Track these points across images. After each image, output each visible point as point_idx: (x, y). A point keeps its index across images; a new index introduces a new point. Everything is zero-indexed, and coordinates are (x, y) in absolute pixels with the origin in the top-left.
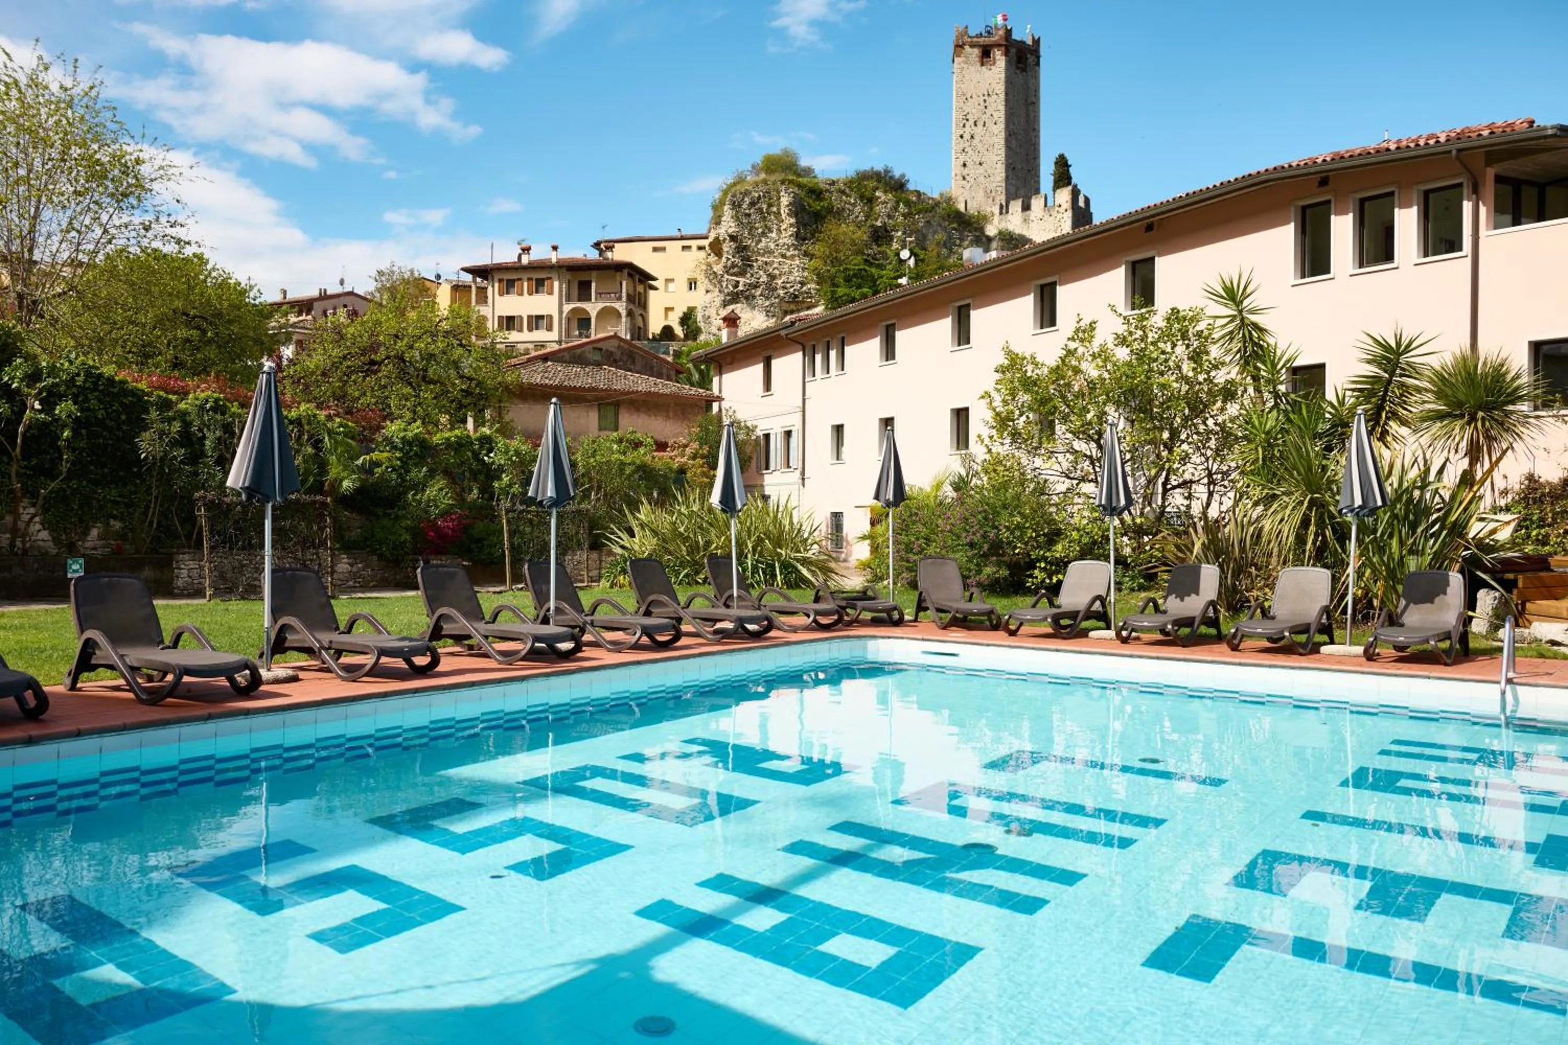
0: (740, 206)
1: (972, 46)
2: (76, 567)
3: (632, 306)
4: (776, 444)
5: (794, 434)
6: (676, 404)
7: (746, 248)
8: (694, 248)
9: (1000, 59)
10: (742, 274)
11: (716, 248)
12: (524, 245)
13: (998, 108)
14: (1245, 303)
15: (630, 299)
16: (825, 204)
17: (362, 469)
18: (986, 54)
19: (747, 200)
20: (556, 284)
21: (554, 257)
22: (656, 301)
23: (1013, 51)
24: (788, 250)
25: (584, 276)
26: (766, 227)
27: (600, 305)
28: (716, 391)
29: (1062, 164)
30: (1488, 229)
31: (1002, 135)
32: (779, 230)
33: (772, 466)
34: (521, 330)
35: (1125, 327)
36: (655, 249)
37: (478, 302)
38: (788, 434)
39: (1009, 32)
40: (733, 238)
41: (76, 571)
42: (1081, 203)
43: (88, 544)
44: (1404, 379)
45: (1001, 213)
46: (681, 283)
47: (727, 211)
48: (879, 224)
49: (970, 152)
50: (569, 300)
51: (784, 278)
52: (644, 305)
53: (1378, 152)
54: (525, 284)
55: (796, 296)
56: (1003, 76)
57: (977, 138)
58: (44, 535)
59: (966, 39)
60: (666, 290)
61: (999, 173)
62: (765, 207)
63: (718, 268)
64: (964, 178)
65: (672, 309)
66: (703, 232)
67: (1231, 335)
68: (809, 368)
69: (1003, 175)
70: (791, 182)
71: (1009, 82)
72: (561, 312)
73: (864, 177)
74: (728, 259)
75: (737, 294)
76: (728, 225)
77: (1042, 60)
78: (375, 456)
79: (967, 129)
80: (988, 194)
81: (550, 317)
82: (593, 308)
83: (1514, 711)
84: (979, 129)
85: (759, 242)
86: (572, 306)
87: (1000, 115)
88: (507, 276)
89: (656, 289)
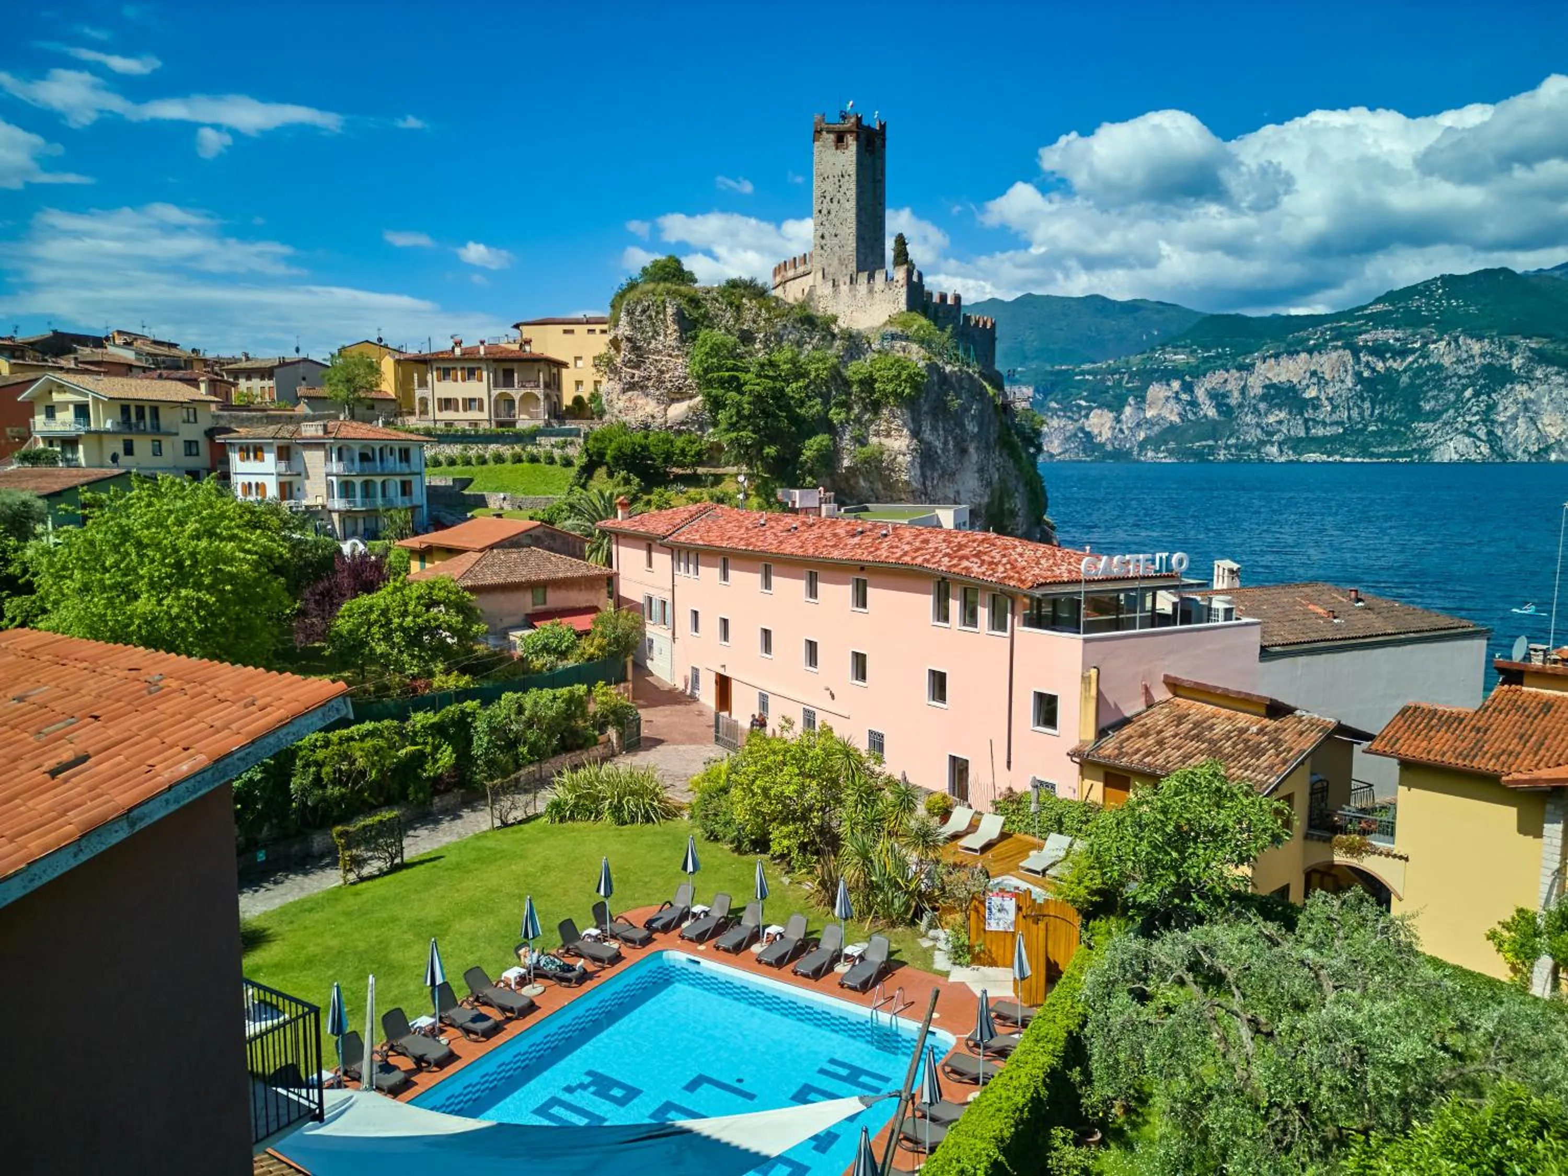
0: (633, 313)
1: (828, 132)
3: (548, 391)
4: (656, 607)
5: (668, 606)
7: (639, 348)
8: (598, 332)
9: (850, 140)
10: (637, 367)
11: (615, 344)
12: (458, 339)
13: (850, 185)
15: (547, 385)
16: (703, 311)
18: (840, 139)
19: (639, 309)
20: (485, 374)
21: (482, 350)
22: (568, 378)
23: (862, 136)
24: (673, 350)
25: (508, 366)
26: (655, 331)
27: (523, 391)
29: (902, 241)
31: (854, 211)
32: (666, 335)
33: (654, 621)
34: (457, 410)
36: (565, 332)
37: (420, 386)
38: (664, 603)
39: (859, 120)
40: (629, 339)
42: (915, 279)
45: (851, 283)
46: (588, 362)
47: (623, 315)
48: (745, 327)
49: (828, 226)
50: (496, 385)
51: (670, 373)
52: (558, 383)
54: (459, 373)
55: (681, 388)
56: (854, 158)
57: (833, 213)
59: (824, 126)
60: (575, 369)
61: (851, 244)
62: (654, 314)
63: (618, 361)
64: (822, 248)
65: (581, 382)
68: (676, 565)
69: (854, 245)
70: (674, 291)
71: (860, 164)
72: (490, 397)
73: (734, 284)
74: (626, 355)
75: (633, 383)
76: (624, 328)
77: (887, 143)
79: (825, 205)
80: (841, 262)
81: (481, 400)
82: (516, 393)
84: (835, 206)
85: (650, 343)
86: (498, 391)
87: (852, 193)
88: (443, 365)
89: (567, 366)
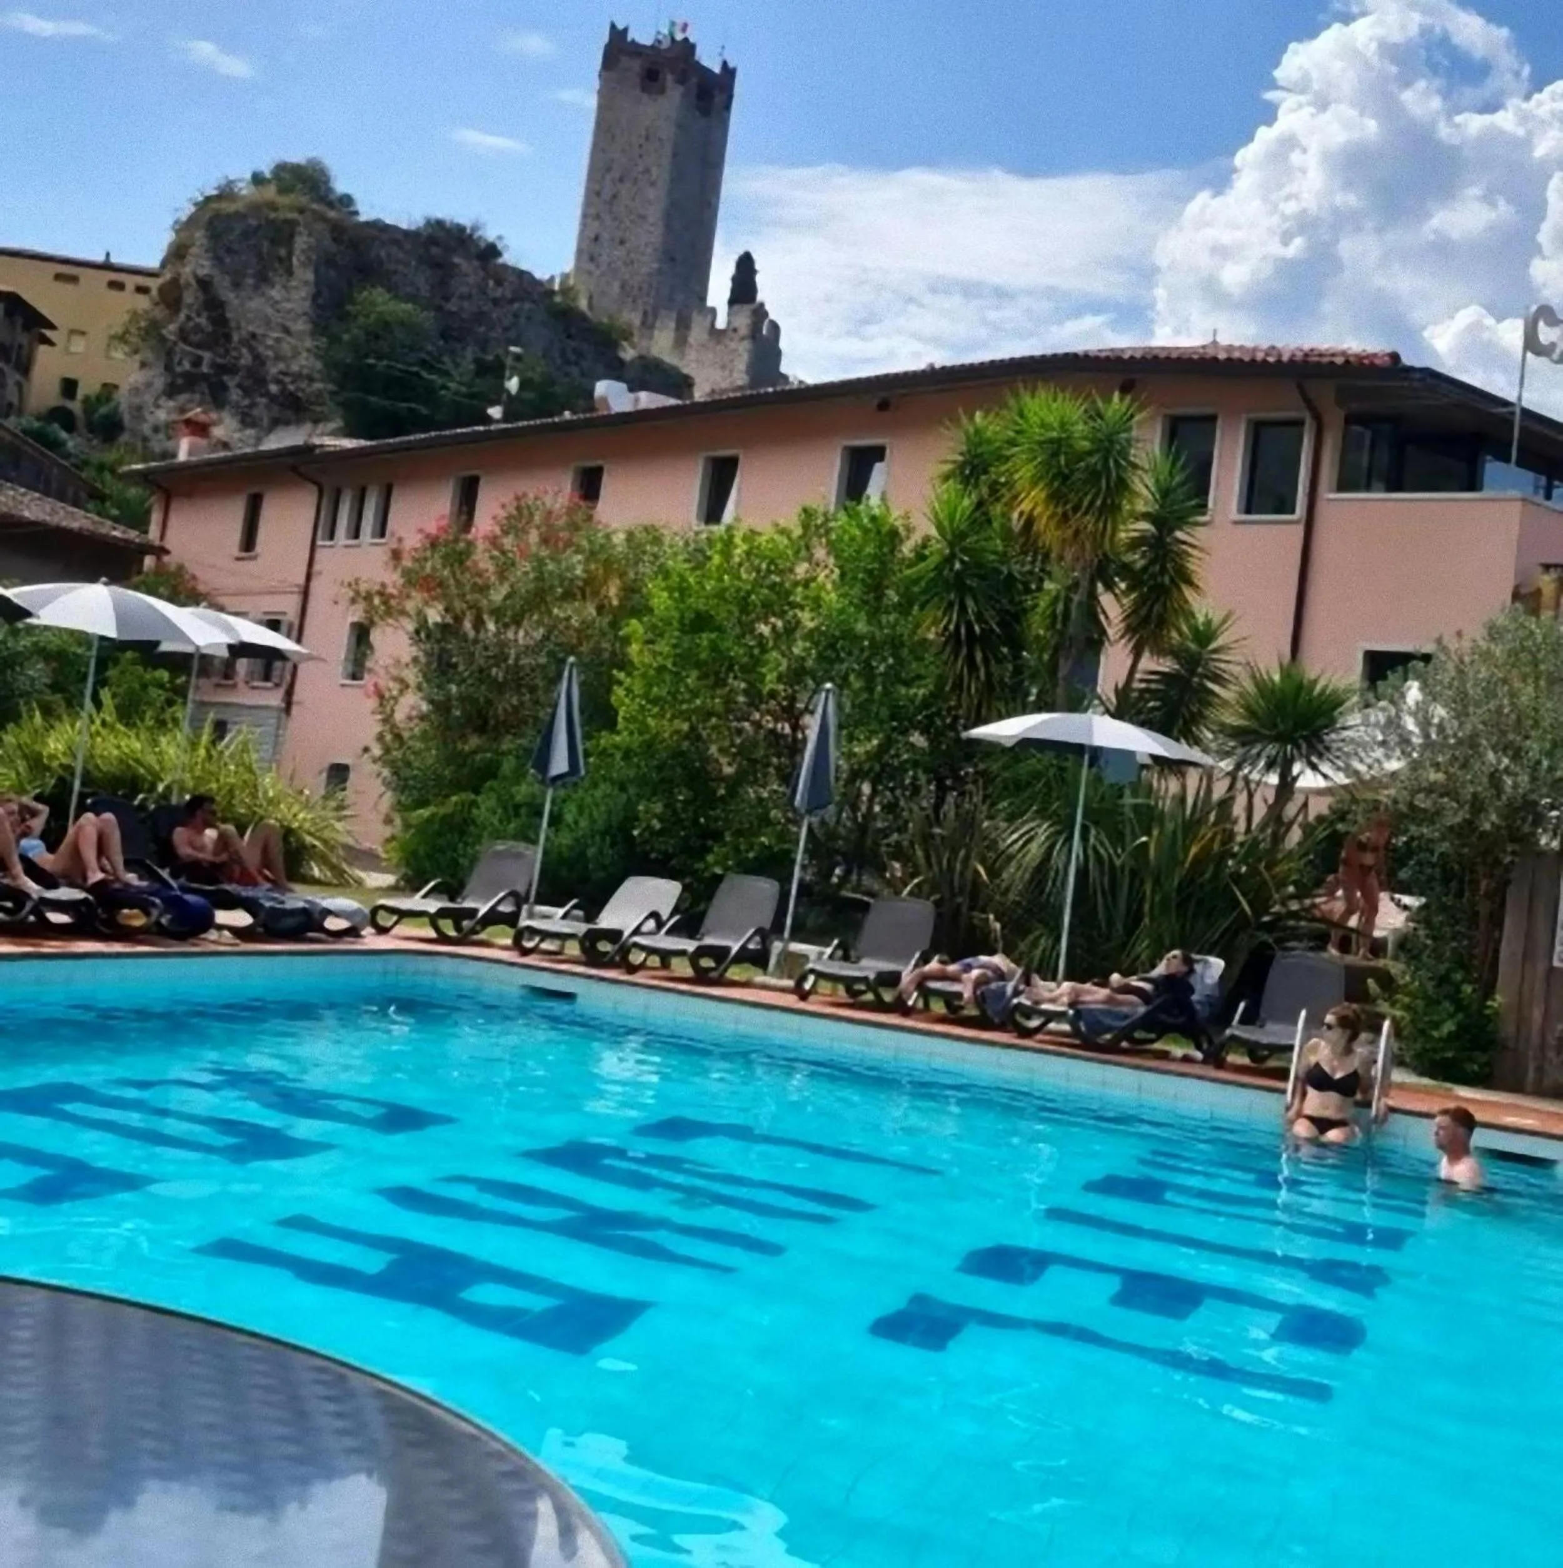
0: (223, 236)
1: (631, 58)
5: (283, 629)
7: (222, 304)
8: (131, 289)
10: (210, 346)
11: (171, 296)
18: (651, 75)
19: (237, 228)
22: (48, 363)
23: (693, 81)
24: (296, 320)
26: (264, 277)
28: (154, 535)
29: (746, 268)
30: (1329, 488)
31: (661, 204)
32: (286, 287)
36: (58, 277)
39: (687, 49)
40: (203, 284)
42: (767, 333)
45: (644, 327)
46: (98, 342)
49: (608, 221)
51: (281, 366)
52: (25, 367)
56: (674, 113)
60: (68, 347)
61: (649, 262)
62: (266, 245)
63: (170, 330)
65: (75, 382)
66: (152, 264)
68: (325, 525)
69: (655, 264)
71: (681, 127)
74: (189, 318)
75: (196, 377)
79: (606, 186)
80: (627, 290)
84: (625, 190)
87: (660, 175)
89: (50, 343)
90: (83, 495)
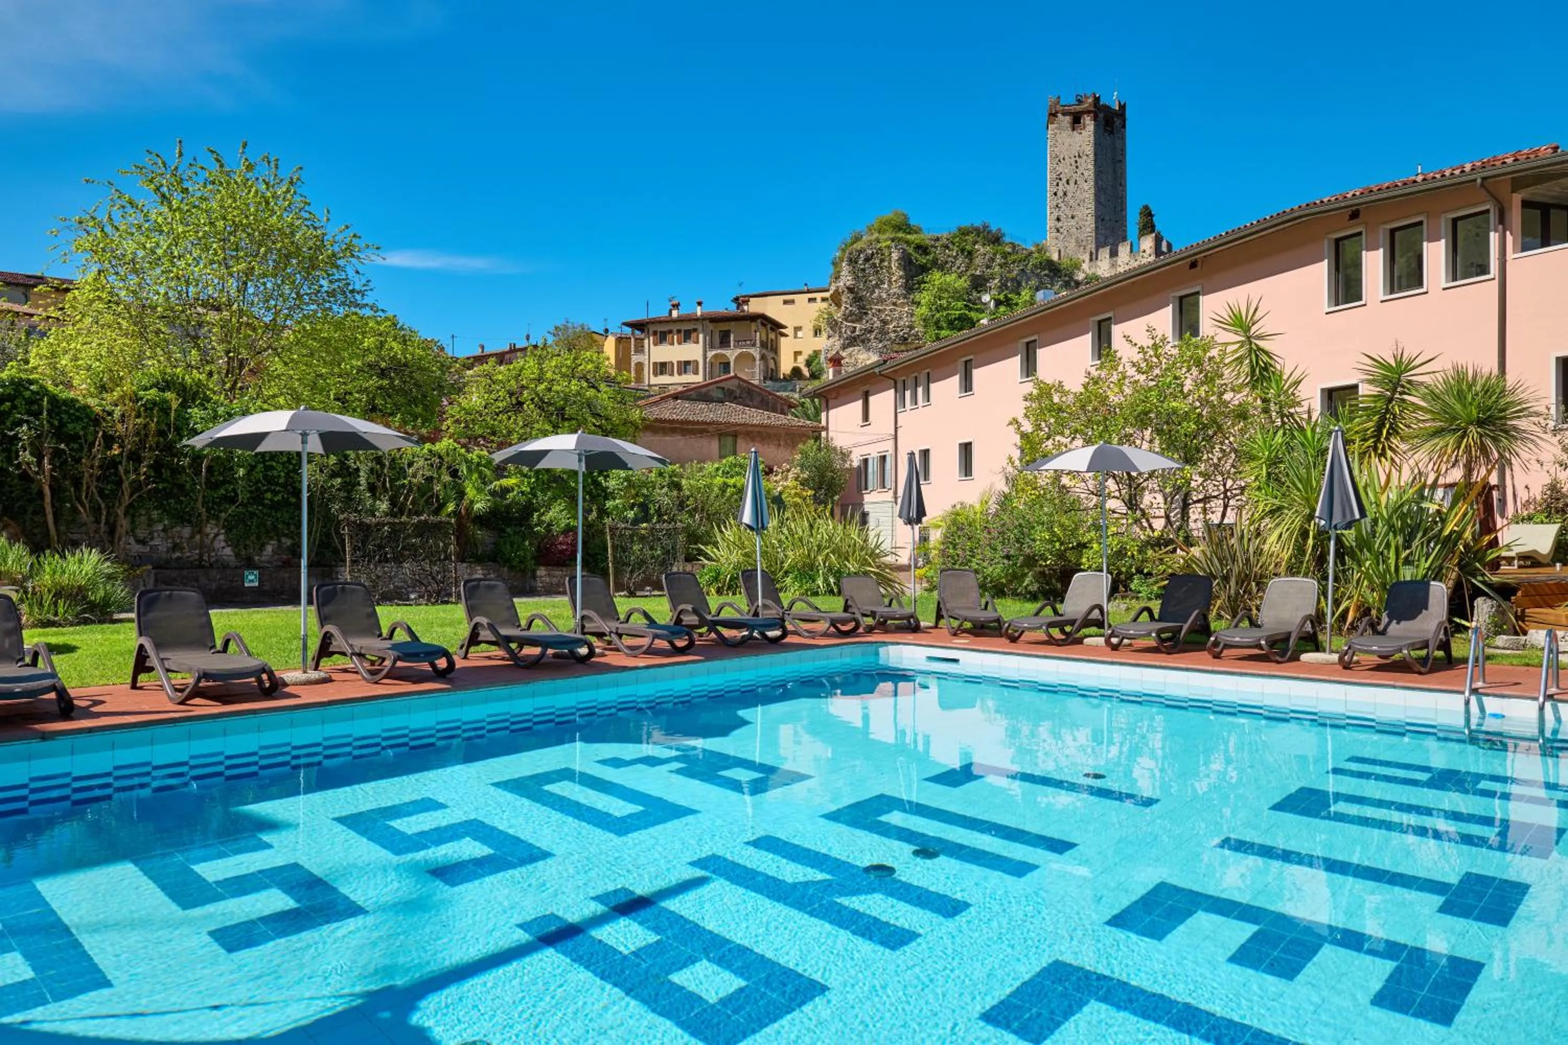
0: (856, 262)
1: (1064, 114)
2: (251, 577)
3: (764, 351)
4: (873, 468)
5: (888, 459)
6: (787, 434)
7: (861, 298)
8: (819, 300)
9: (1089, 123)
10: (859, 320)
11: (836, 299)
12: (675, 302)
13: (1088, 167)
14: (1253, 329)
15: (764, 345)
16: (930, 257)
17: (493, 493)
18: (1076, 120)
19: (862, 257)
20: (701, 336)
21: (699, 311)
22: (787, 346)
23: (1101, 115)
24: (898, 298)
25: (724, 327)
26: (879, 279)
27: (739, 351)
28: (824, 423)
29: (1147, 214)
30: (1514, 252)
31: (1092, 191)
32: (890, 282)
33: (870, 488)
34: (672, 374)
35: (1141, 355)
36: (785, 302)
37: (637, 351)
38: (883, 458)
39: (1097, 100)
40: (850, 290)
41: (252, 581)
43: (263, 558)
44: (1405, 397)
45: (1091, 260)
46: (808, 330)
47: (845, 267)
48: (978, 273)
49: (1064, 207)
50: (712, 347)
51: (895, 323)
52: (775, 349)
53: (1405, 184)
54: (676, 335)
55: (906, 339)
56: (1092, 138)
57: (1070, 195)
58: (228, 551)
59: (1059, 108)
60: (796, 337)
61: (1090, 223)
62: (877, 261)
63: (838, 316)
64: (1058, 231)
65: (800, 353)
66: (826, 286)
67: (1240, 360)
68: (900, 402)
69: (1094, 225)
70: (900, 239)
71: (1098, 144)
72: (705, 358)
73: (964, 232)
74: (847, 308)
75: (854, 338)
76: (846, 279)
77: (1128, 123)
78: (505, 482)
79: (1061, 187)
80: (1079, 243)
81: (696, 362)
82: (731, 354)
83: (1480, 725)
84: (1071, 188)
85: (873, 292)
86: (714, 353)
87: (1090, 174)
88: (660, 328)
89: (786, 336)
90: (786, 408)
